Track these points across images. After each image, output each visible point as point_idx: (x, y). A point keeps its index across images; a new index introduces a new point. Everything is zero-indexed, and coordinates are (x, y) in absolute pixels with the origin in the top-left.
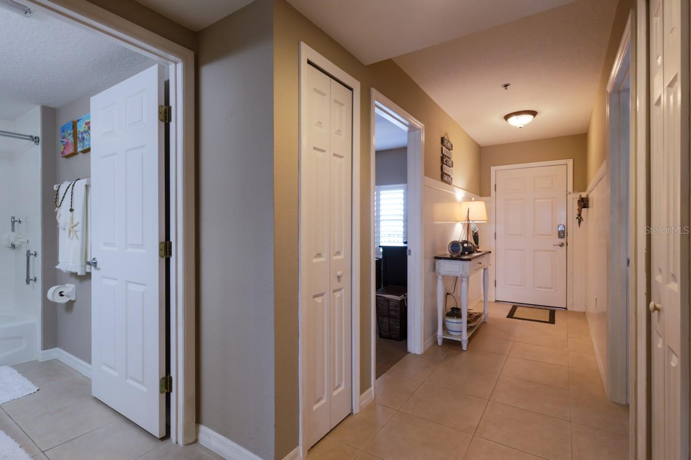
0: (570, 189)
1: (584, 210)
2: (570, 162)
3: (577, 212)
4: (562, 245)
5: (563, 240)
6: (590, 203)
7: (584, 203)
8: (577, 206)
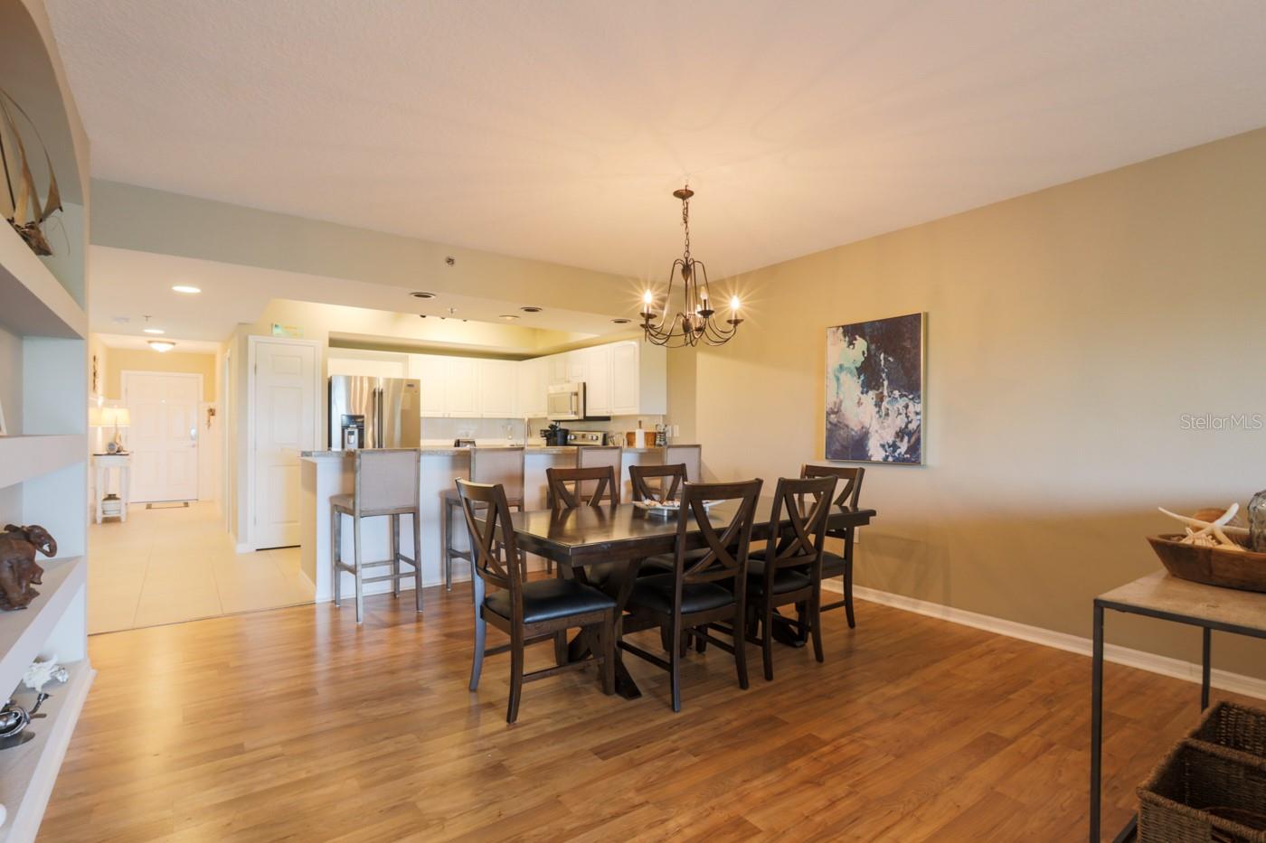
0: (201, 399)
1: (212, 417)
2: (201, 377)
3: (206, 419)
4: (194, 446)
5: (195, 442)
6: (217, 413)
7: (212, 412)
8: (206, 414)
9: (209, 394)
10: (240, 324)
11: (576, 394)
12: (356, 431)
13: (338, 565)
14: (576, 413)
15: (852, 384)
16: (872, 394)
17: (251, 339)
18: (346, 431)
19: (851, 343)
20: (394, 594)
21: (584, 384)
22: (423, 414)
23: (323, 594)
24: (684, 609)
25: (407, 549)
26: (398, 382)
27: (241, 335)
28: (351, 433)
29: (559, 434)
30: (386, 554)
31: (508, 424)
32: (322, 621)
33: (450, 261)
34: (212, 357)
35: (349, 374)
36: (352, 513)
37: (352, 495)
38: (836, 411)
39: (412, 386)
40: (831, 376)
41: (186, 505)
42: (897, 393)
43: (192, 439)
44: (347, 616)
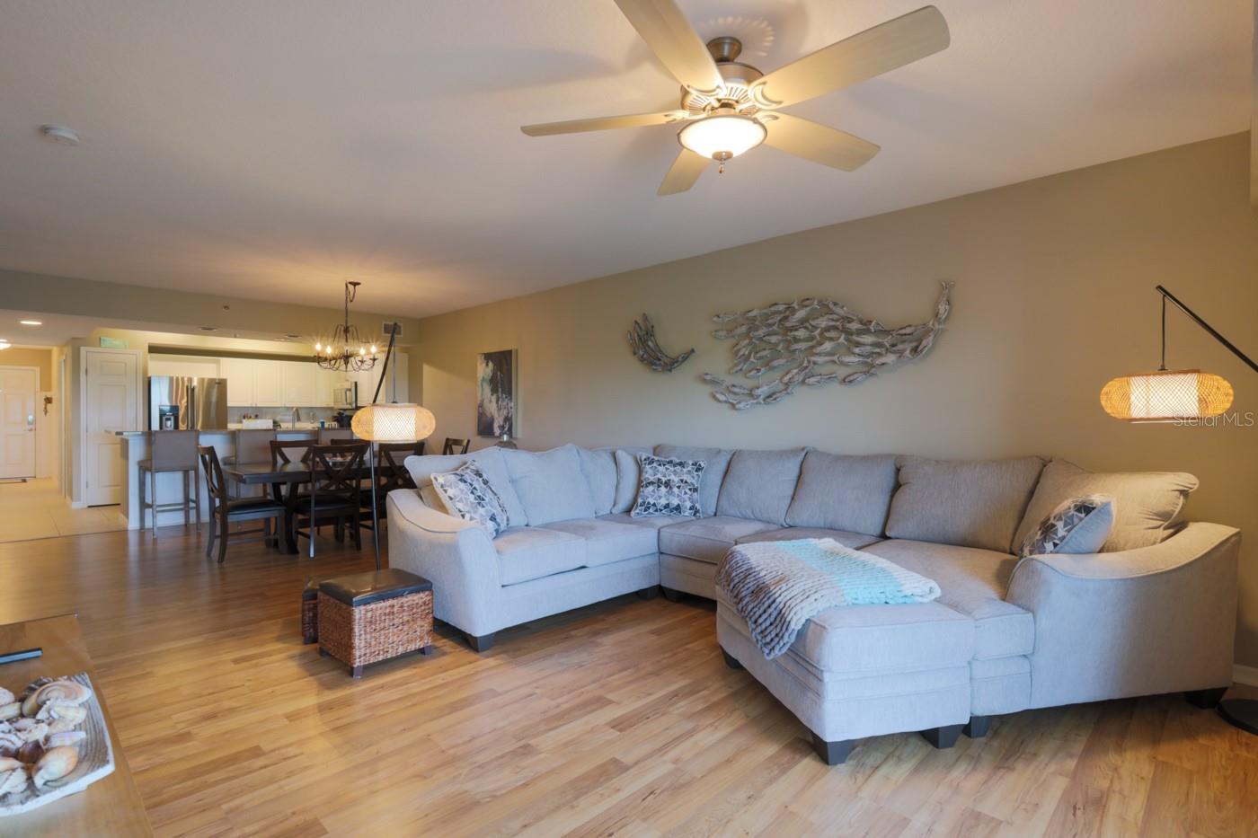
0: (38, 388)
1: (49, 405)
2: (38, 369)
3: (43, 407)
4: (31, 430)
5: (32, 426)
6: (53, 401)
7: (49, 400)
8: (43, 402)
9: (46, 383)
10: (73, 338)
11: (350, 390)
12: (172, 418)
13: (143, 505)
14: (350, 404)
15: (487, 389)
16: (495, 396)
17: (83, 350)
18: (164, 418)
19: (487, 365)
20: (187, 525)
21: (356, 383)
22: (229, 404)
23: (133, 524)
24: (317, 509)
25: (192, 496)
26: (212, 381)
27: (75, 346)
28: (169, 419)
29: (345, 419)
30: (179, 498)
31: (312, 412)
32: (133, 540)
33: (226, 307)
34: (49, 353)
35: (171, 375)
36: (150, 470)
37: (151, 460)
38: (481, 406)
39: (221, 385)
40: (479, 383)
41: (24, 481)
42: (504, 396)
43: (29, 423)
44: (149, 537)
